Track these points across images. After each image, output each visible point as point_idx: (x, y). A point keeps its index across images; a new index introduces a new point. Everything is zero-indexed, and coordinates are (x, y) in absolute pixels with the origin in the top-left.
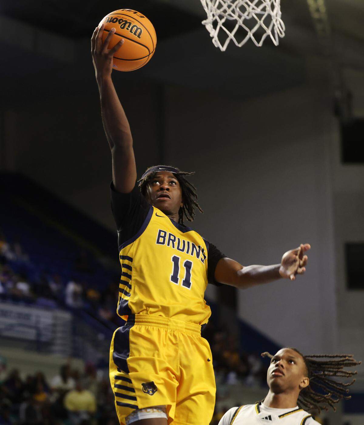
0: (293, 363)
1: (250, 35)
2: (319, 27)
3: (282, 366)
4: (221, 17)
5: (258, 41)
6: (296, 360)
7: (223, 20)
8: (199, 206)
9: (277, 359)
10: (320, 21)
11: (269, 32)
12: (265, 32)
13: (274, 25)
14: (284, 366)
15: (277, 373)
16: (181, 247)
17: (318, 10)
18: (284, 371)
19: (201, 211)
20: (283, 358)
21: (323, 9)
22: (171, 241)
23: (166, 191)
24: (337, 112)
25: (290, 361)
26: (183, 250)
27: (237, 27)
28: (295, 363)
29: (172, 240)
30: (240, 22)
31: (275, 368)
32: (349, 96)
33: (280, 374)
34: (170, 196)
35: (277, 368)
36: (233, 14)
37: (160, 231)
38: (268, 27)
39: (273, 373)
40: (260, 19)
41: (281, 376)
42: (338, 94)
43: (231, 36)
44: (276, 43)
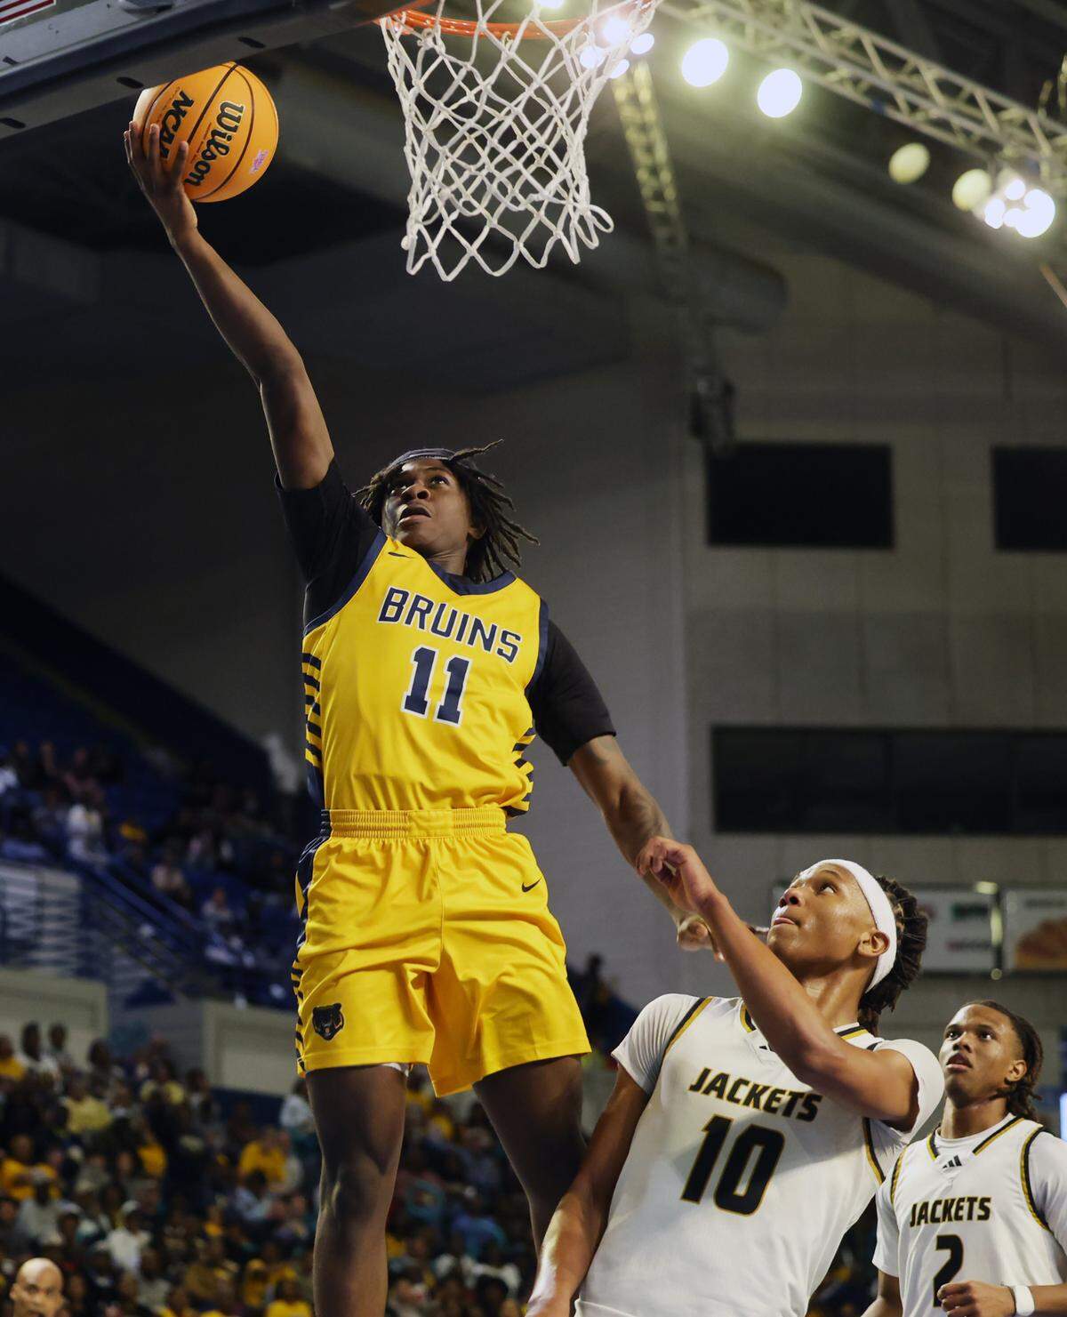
0: (988, 1036)
2: (661, 233)
3: (967, 1047)
4: (450, 208)
6: (996, 1030)
7: (454, 216)
8: (523, 529)
9: (957, 1031)
10: (664, 219)
11: (558, 233)
12: (550, 234)
13: (568, 218)
14: (971, 1046)
15: (956, 1066)
16: (442, 627)
17: (659, 195)
18: (972, 1057)
19: (530, 539)
20: (967, 1028)
21: (670, 193)
22: (417, 614)
23: (417, 499)
24: (699, 427)
25: (982, 1033)
26: (447, 634)
27: (486, 231)
28: (994, 1037)
29: (421, 608)
30: (493, 222)
31: (953, 1053)
32: (728, 390)
33: (963, 1067)
34: (427, 510)
35: (956, 1052)
36: (474, 203)
37: (393, 591)
38: (555, 223)
39: (950, 1066)
40: (538, 210)
41: (965, 1071)
42: (702, 386)
43: (472, 250)
44: (575, 258)
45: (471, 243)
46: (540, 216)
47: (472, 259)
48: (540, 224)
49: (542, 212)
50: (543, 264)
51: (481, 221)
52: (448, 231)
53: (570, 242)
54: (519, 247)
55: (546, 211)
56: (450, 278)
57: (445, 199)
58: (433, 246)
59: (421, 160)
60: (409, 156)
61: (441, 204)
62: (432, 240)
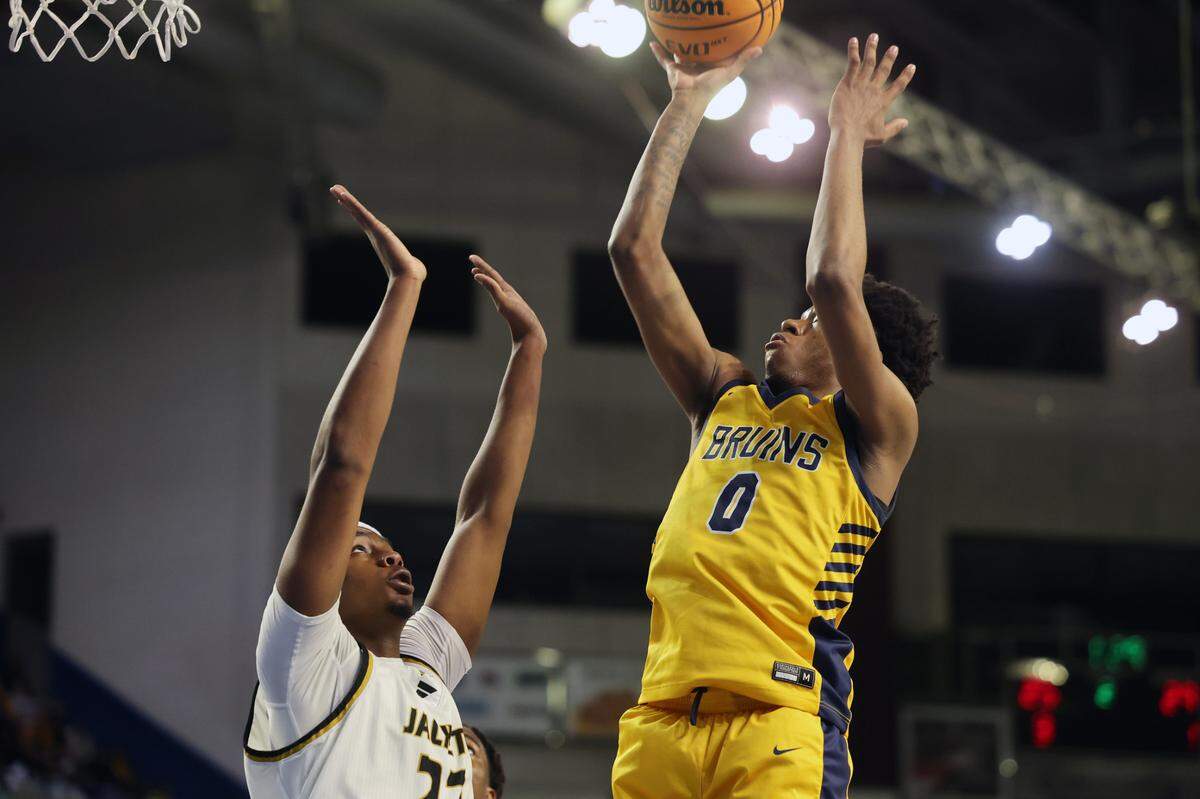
11: (153, 28)
12: (146, 28)
13: (165, 16)
30: (93, 9)
40: (137, 4)
43: (70, 32)
44: (165, 56)
45: (69, 26)
46: (139, 9)
47: (69, 41)
49: (141, 6)
50: (133, 56)
51: (81, 7)
52: (43, 13)
54: (114, 34)
55: (145, 6)
56: (50, 58)
58: (32, 24)
62: (30, 19)
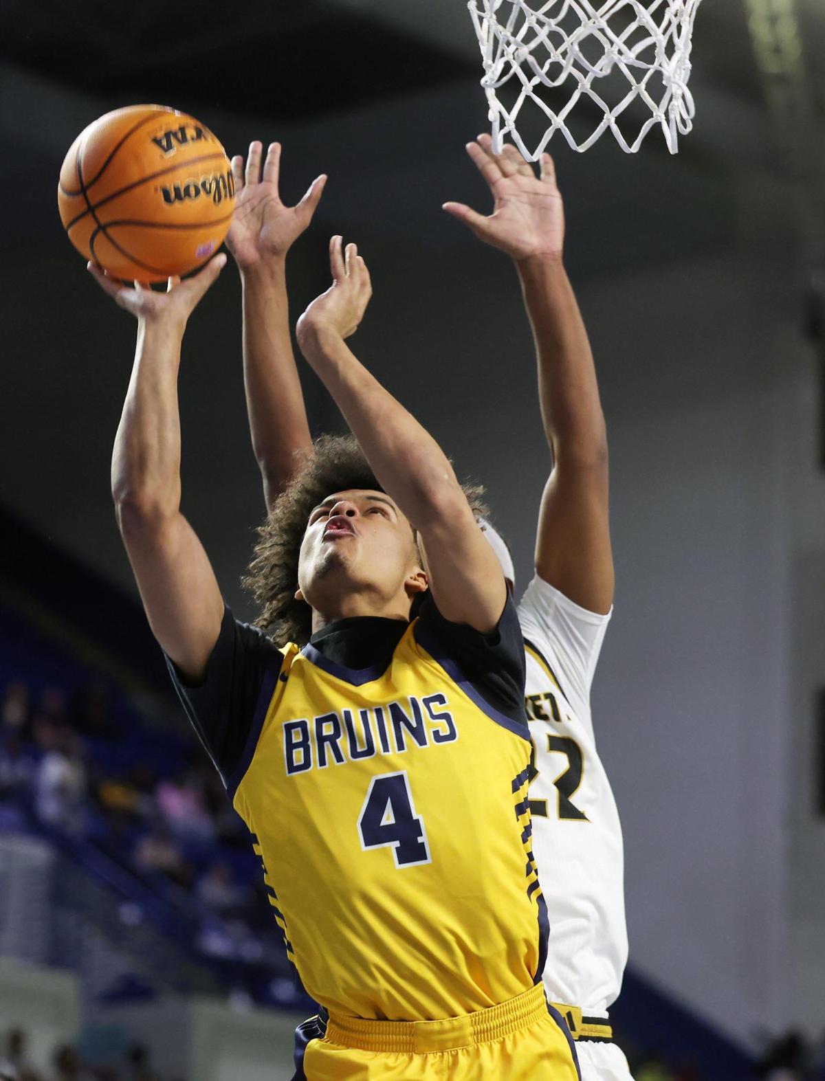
1: (609, 120)
2: (777, 97)
5: (630, 140)
7: (536, 81)
10: (782, 79)
11: (658, 115)
12: (648, 114)
13: (670, 102)
17: (777, 50)
27: (576, 96)
30: (585, 85)
38: (658, 103)
40: (639, 80)
43: (558, 121)
44: (673, 147)
45: (557, 113)
46: (640, 88)
47: (558, 132)
48: (638, 99)
49: (643, 85)
50: (635, 148)
51: (572, 83)
52: (528, 98)
53: (668, 125)
55: (647, 84)
57: (522, 59)
58: (511, 118)
59: (491, 17)
60: (475, 13)
61: (516, 68)
62: (509, 111)
